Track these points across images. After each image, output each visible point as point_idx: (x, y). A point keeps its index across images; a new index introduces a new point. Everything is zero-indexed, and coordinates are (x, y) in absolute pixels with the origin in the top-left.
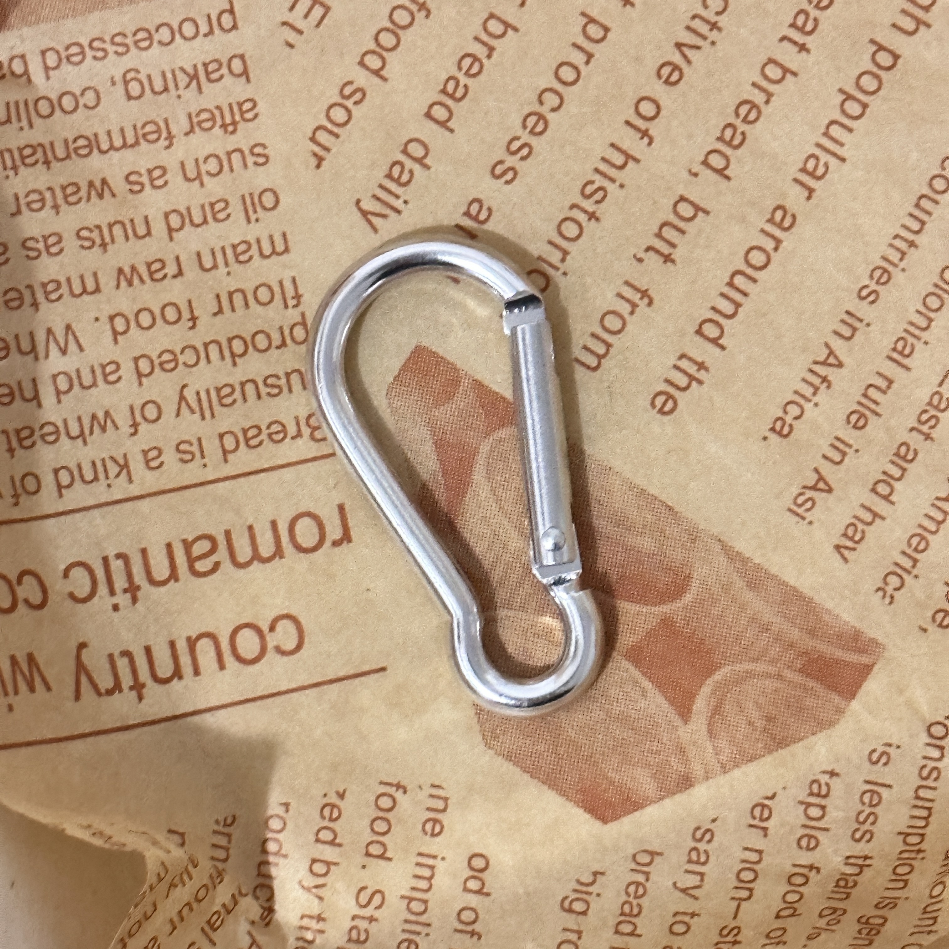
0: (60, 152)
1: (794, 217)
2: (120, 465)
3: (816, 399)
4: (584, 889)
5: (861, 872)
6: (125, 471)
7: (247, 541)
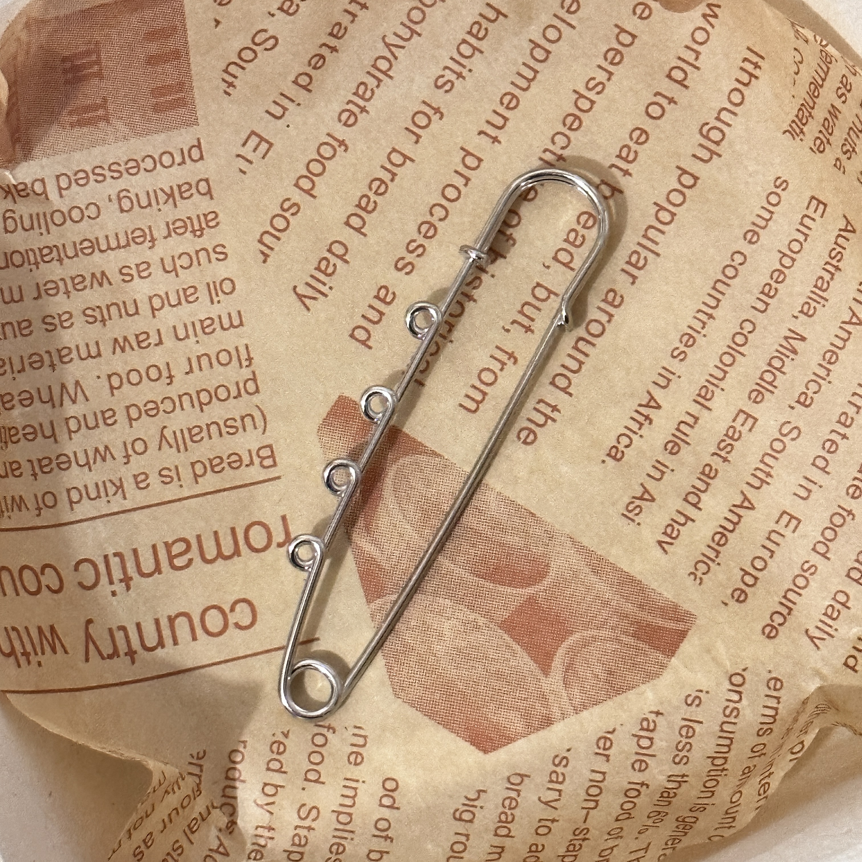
0: (71, 253)
1: (622, 297)
2: (116, 486)
3: (640, 432)
4: (471, 803)
5: (680, 786)
6: (120, 491)
7: (213, 543)
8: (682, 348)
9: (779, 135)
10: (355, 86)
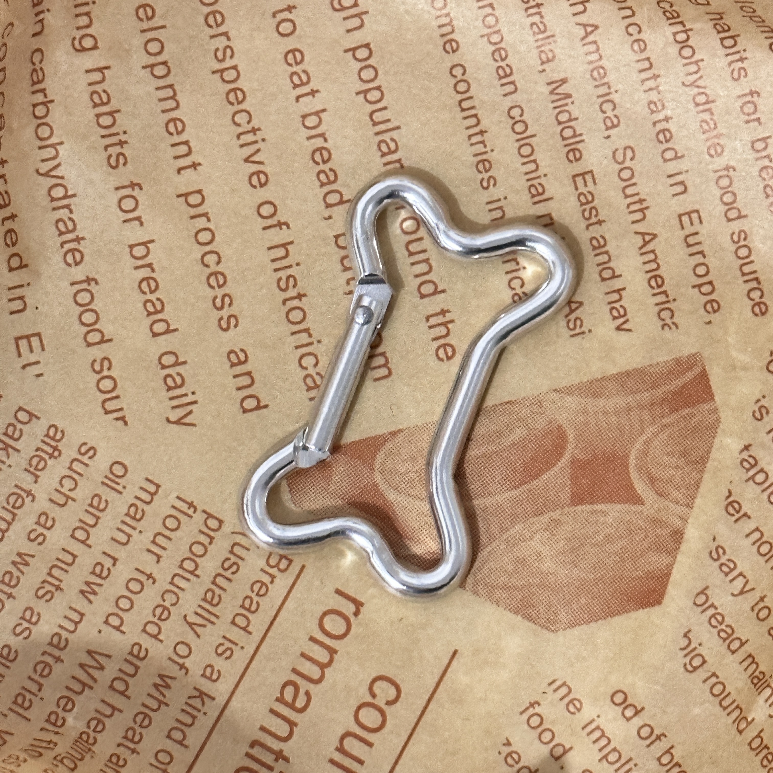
2: (198, 697)
3: (521, 266)
4: (689, 649)
6: (204, 697)
7: (308, 664)
8: (486, 176)
10: (54, 228)
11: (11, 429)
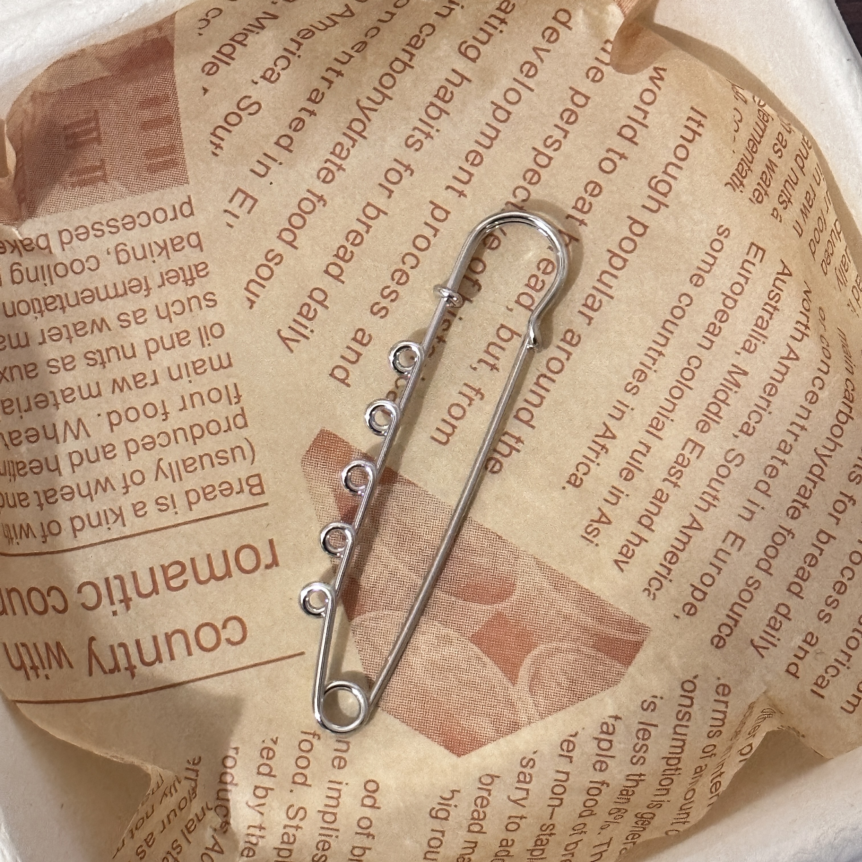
0: (72, 302)
1: (579, 337)
2: (116, 514)
3: (598, 461)
4: (446, 802)
5: (638, 784)
6: (120, 518)
7: (206, 566)
8: (635, 383)
9: (721, 186)
10: (332, 146)
11: (178, 240)
